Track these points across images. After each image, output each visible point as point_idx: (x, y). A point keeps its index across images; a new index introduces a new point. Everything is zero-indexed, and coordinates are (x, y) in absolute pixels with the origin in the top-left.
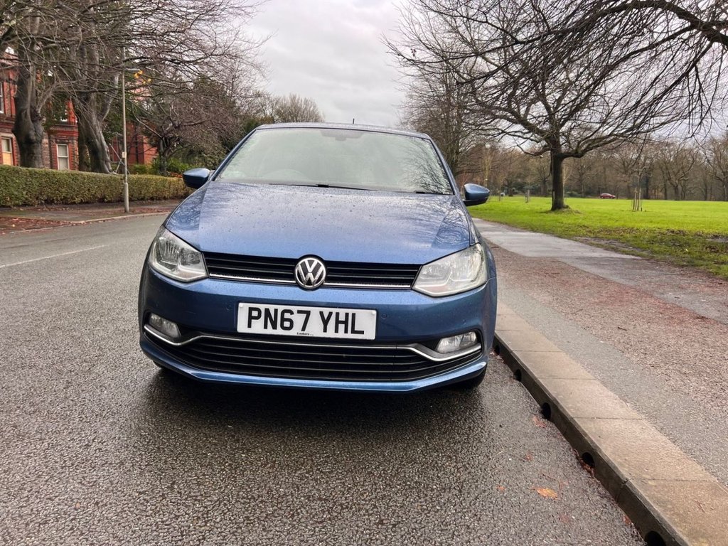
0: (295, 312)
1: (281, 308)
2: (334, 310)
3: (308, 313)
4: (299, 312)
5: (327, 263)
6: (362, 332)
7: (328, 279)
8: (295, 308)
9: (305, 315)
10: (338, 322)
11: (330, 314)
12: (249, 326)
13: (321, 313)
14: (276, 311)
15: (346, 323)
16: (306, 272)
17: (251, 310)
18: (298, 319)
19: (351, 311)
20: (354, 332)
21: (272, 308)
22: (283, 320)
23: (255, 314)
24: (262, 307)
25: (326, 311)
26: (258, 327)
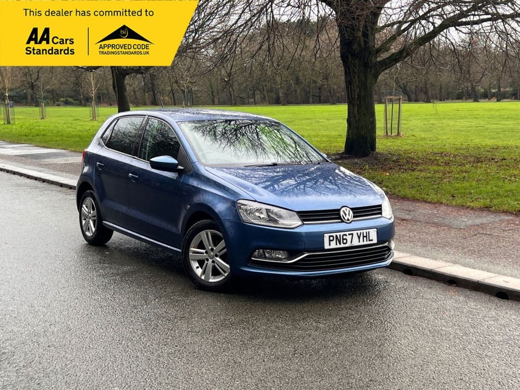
0: (347, 235)
1: (342, 234)
2: (362, 231)
3: (352, 234)
4: (349, 234)
5: (352, 209)
6: (372, 240)
7: (354, 217)
8: (347, 233)
9: (351, 236)
10: (364, 237)
11: (361, 233)
12: (330, 245)
13: (357, 234)
14: (340, 235)
15: (366, 236)
16: (346, 215)
17: (330, 236)
18: (349, 238)
19: (367, 231)
20: (370, 240)
21: (338, 234)
22: (343, 239)
23: (331, 238)
24: (334, 234)
25: (359, 232)
26: (333, 245)
